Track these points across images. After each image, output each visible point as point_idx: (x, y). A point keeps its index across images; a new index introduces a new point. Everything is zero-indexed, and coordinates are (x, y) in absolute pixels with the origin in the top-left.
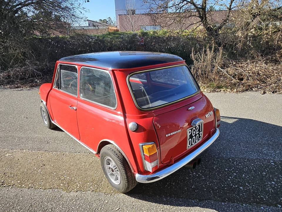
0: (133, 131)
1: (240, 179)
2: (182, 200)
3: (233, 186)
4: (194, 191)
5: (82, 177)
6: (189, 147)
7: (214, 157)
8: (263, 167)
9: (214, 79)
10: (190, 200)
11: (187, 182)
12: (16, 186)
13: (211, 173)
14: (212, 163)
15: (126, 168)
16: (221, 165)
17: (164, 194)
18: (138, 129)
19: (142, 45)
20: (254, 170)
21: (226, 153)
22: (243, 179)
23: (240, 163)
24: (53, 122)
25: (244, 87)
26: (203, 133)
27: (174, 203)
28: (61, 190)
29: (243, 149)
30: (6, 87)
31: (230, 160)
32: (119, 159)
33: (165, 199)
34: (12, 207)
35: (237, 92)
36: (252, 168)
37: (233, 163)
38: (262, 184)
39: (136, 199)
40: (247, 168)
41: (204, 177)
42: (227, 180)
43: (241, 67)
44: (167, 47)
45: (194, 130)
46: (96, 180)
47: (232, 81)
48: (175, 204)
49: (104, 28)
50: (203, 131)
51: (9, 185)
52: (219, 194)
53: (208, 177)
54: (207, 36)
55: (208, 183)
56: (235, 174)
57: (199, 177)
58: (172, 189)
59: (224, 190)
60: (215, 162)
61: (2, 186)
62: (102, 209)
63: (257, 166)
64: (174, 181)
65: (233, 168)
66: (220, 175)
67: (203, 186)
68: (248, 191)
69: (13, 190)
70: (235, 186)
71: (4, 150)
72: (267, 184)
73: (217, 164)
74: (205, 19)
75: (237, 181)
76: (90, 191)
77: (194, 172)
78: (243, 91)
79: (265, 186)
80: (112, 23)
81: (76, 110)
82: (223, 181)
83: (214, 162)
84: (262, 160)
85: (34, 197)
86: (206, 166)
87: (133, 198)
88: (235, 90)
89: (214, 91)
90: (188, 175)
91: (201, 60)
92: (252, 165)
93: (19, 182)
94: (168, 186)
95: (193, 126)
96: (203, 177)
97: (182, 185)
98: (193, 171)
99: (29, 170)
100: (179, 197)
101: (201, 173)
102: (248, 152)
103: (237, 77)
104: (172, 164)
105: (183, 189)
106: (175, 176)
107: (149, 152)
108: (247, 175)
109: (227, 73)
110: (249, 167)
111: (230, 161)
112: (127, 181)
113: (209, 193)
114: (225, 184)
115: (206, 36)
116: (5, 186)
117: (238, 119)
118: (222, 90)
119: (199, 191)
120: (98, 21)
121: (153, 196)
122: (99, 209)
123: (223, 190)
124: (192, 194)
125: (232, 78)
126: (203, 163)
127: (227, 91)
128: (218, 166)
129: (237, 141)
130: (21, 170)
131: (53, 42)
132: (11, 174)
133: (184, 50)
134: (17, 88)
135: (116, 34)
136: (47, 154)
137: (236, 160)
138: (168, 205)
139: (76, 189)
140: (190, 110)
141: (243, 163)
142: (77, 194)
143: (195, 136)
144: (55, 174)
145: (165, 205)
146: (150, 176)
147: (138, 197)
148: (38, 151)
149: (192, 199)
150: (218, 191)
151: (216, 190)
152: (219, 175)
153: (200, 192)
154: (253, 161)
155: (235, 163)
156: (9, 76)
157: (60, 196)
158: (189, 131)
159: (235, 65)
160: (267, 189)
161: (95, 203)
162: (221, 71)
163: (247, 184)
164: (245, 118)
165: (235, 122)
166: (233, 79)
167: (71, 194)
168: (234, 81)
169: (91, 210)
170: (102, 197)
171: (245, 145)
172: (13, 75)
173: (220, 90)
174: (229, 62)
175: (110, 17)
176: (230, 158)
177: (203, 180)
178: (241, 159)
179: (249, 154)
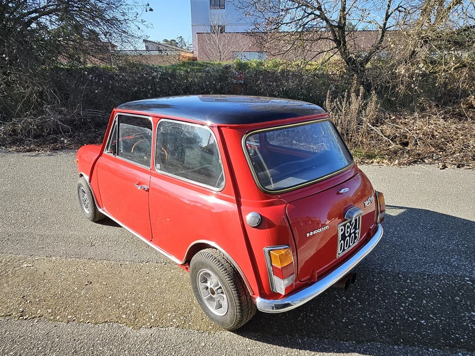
0: (254, 227)
1: (419, 307)
2: (328, 342)
3: (410, 319)
4: (347, 327)
5: (156, 303)
6: (340, 253)
7: (373, 271)
8: (454, 288)
9: (362, 142)
10: (342, 342)
11: (333, 313)
12: (45, 318)
13: (372, 298)
14: (371, 280)
15: (238, 288)
16: (386, 285)
17: (297, 332)
18: (262, 223)
19: (241, 84)
20: (440, 293)
21: (392, 265)
22: (424, 307)
23: (417, 281)
24: (100, 210)
25: (410, 156)
26: (360, 231)
27: (317, 346)
28: (123, 325)
29: (419, 259)
30: (10, 150)
31: (400, 276)
32: (227, 274)
33: (300, 341)
34: (43, 354)
35: (400, 164)
36: (436, 290)
37: (405, 281)
38: (456, 315)
39: (251, 340)
40: (428, 289)
41: (360, 305)
42: (399, 309)
43: (405, 123)
44: (283, 89)
45: (348, 227)
46: (181, 308)
47: (391, 147)
48: (318, 348)
50: (360, 228)
51: (33, 316)
52: (388, 332)
53: (367, 303)
54: (345, 71)
55: (367, 314)
56: (410, 299)
57: (353, 304)
58: (310, 323)
59: (396, 325)
60: (375, 280)
61: (22, 318)
63: (444, 287)
65: (407, 290)
66: (387, 301)
67: (361, 319)
68: (433, 328)
69: (41, 325)
70: (412, 318)
71: (19, 256)
72: (464, 316)
73: (380, 283)
74: (344, 45)
75: (415, 310)
76: (173, 327)
77: (343, 296)
78: (410, 164)
79: (461, 318)
80: (185, 45)
81: (148, 190)
82: (392, 311)
83: (373, 279)
84: (451, 276)
85: (79, 337)
86: (362, 286)
87: (247, 339)
88: (397, 162)
89: (362, 163)
90: (334, 300)
91: (341, 111)
92: (437, 284)
93: (50, 311)
94: (303, 319)
95: (346, 220)
96: (359, 303)
97: (325, 316)
98: (341, 294)
99: (65, 292)
100: (323, 337)
101: (355, 297)
102: (428, 263)
103: (398, 140)
104: (314, 283)
105: (327, 323)
107: (281, 262)
108: (430, 301)
109: (382, 133)
110: (432, 287)
111: (400, 278)
112: (240, 309)
113: (372, 331)
114: (396, 315)
115: (343, 72)
116: (26, 319)
117: (406, 210)
118: (375, 161)
119: (354, 327)
120: (162, 43)
121: (280, 335)
123: (394, 325)
124: (344, 333)
125: (390, 141)
127: (383, 163)
128: (381, 286)
129: (408, 246)
130: (52, 291)
131: (91, 76)
132: (35, 298)
133: (309, 95)
134: (29, 151)
135: (195, 65)
136: (93, 264)
137: (410, 277)
138: (305, 349)
139: (148, 324)
140: (341, 193)
141: (421, 281)
142: (151, 331)
143: (349, 236)
144: (110, 297)
145: (301, 351)
146: (279, 302)
147: (255, 337)
148: (78, 260)
149: (345, 341)
150: (385, 327)
151: (383, 325)
152: (385, 300)
153: (356, 329)
154: (437, 278)
155: (409, 281)
156: (14, 131)
157: (122, 336)
159: (394, 121)
160: (464, 324)
161: (183, 347)
162: (372, 130)
163: (431, 316)
164: (417, 207)
165: (402, 213)
166: (392, 143)
167: (141, 332)
168: (393, 146)
170: (195, 337)
171: (421, 252)
172: (21, 130)
173: (371, 161)
174: (384, 115)
175: (181, 37)
176: (399, 274)
177: (359, 309)
178: (417, 274)
179: (429, 266)
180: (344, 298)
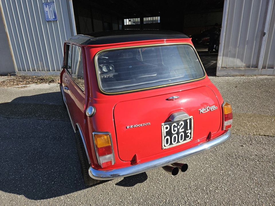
6: (166, 146)
26: (192, 132)
50: (192, 130)
143: (178, 133)
158: (165, 126)
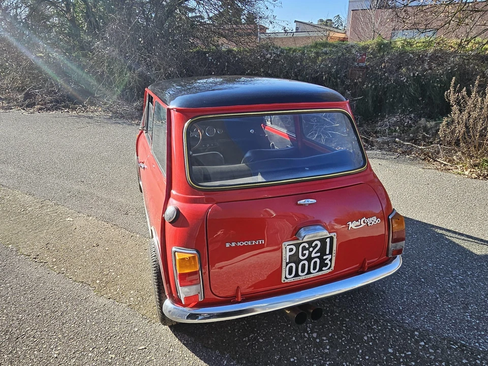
0: (170, 223)
5: (131, 278)
7: (382, 315)
11: (287, 347)
12: (48, 265)
13: (350, 347)
14: (368, 326)
16: (385, 338)
19: (360, 67)
21: (416, 316)
23: (435, 348)
28: (92, 289)
29: (468, 321)
31: (416, 333)
37: (417, 342)
39: (180, 343)
41: (328, 349)
45: (304, 248)
46: (146, 289)
49: (320, 34)
50: (334, 255)
51: (42, 261)
53: (338, 350)
57: (321, 345)
58: (252, 348)
62: (123, 338)
64: (264, 336)
65: (409, 353)
66: (367, 358)
69: (41, 270)
71: (71, 211)
73: (377, 333)
76: (126, 305)
77: (316, 332)
81: (145, 170)
83: (373, 326)
85: (56, 288)
86: (351, 328)
87: (177, 340)
90: (301, 333)
93: (54, 260)
94: (249, 341)
95: (298, 239)
96: (328, 347)
97: (275, 348)
98: (316, 329)
99: (76, 247)
101: (330, 338)
102: (477, 329)
105: (270, 356)
106: (273, 327)
111: (413, 336)
116: (36, 262)
120: (315, 23)
121: (211, 348)
122: (118, 338)
126: (347, 320)
128: (375, 337)
129: (466, 298)
130: (68, 245)
131: (210, 58)
132: (53, 247)
136: (113, 230)
137: (430, 339)
139: (110, 295)
140: (302, 205)
141: (442, 350)
142: (107, 302)
143: (309, 259)
144: (101, 262)
148: (105, 224)
152: (366, 355)
154: (472, 354)
155: (423, 343)
157: (84, 298)
158: (288, 247)
161: (119, 326)
167: (99, 300)
169: (107, 334)
170: (135, 320)
171: (479, 312)
175: (338, 15)
176: (417, 330)
177: (322, 354)
178: (444, 339)
179: (474, 334)
180: (315, 335)
